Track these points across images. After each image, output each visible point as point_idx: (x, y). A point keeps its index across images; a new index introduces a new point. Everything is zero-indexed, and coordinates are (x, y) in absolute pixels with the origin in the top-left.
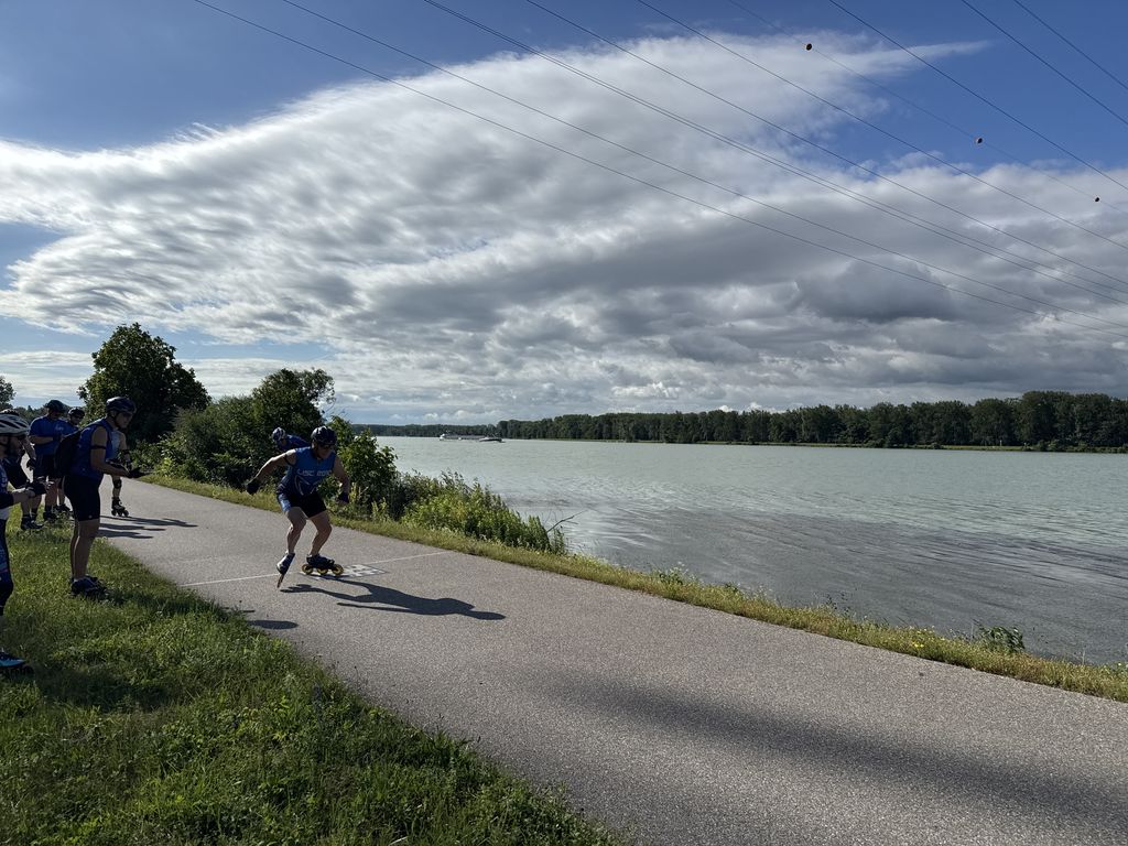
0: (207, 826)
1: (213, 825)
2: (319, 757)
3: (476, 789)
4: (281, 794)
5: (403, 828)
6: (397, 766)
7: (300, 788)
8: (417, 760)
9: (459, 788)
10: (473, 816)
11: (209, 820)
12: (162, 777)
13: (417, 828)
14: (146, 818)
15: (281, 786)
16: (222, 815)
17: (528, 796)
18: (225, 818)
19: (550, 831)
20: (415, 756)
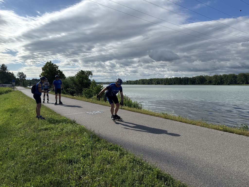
0: (70, 162)
1: (72, 161)
2: (92, 149)
3: (124, 156)
4: (84, 156)
5: (109, 163)
6: (108, 151)
7: (88, 155)
8: (112, 150)
9: (120, 155)
10: (123, 161)
11: (71, 160)
12: (61, 152)
13: (112, 163)
14: (59, 160)
15: (85, 154)
16: (73, 160)
17: (134, 157)
18: (74, 160)
19: (139, 164)
20: (111, 149)
